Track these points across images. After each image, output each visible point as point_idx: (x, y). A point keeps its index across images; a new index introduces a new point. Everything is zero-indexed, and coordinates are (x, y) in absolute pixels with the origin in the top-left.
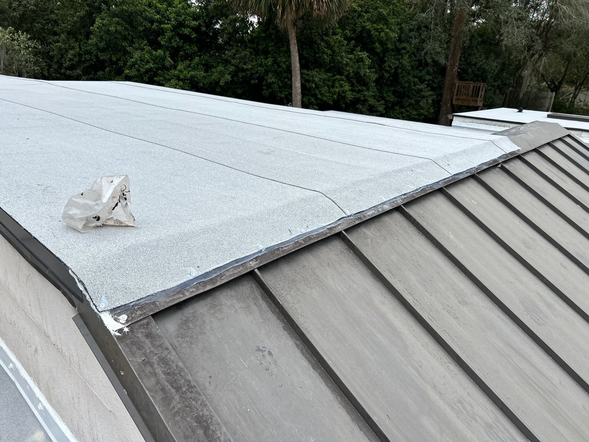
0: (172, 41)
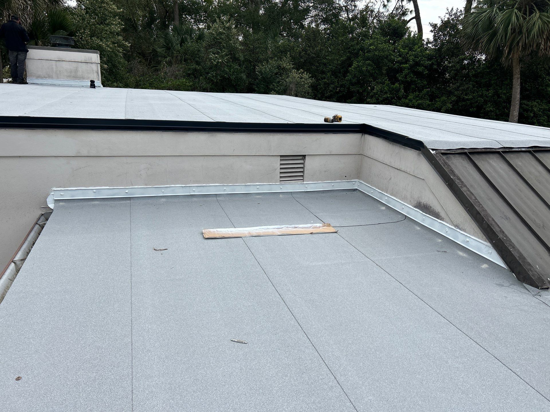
0: (408, 77)
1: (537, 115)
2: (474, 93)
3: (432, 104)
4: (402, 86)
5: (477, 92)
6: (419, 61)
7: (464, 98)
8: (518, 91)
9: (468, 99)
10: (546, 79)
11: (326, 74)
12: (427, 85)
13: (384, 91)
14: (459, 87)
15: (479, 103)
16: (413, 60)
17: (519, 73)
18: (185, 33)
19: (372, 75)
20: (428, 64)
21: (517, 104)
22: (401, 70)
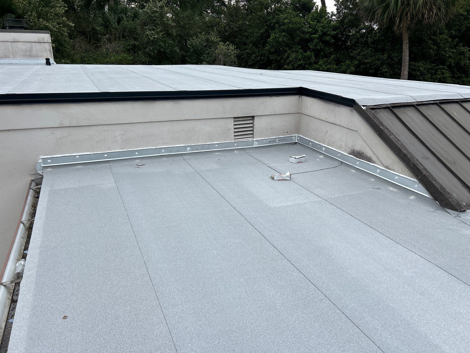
1: (422, 73)
2: (372, 57)
3: (339, 68)
4: (313, 53)
5: (375, 57)
6: (326, 31)
7: (364, 61)
8: (407, 54)
9: (368, 63)
10: (428, 43)
11: (248, 45)
12: (333, 52)
13: (298, 58)
14: (360, 53)
15: (377, 65)
16: (322, 31)
17: (408, 39)
18: (121, 13)
19: (287, 45)
20: (334, 33)
21: (407, 65)
22: (311, 40)
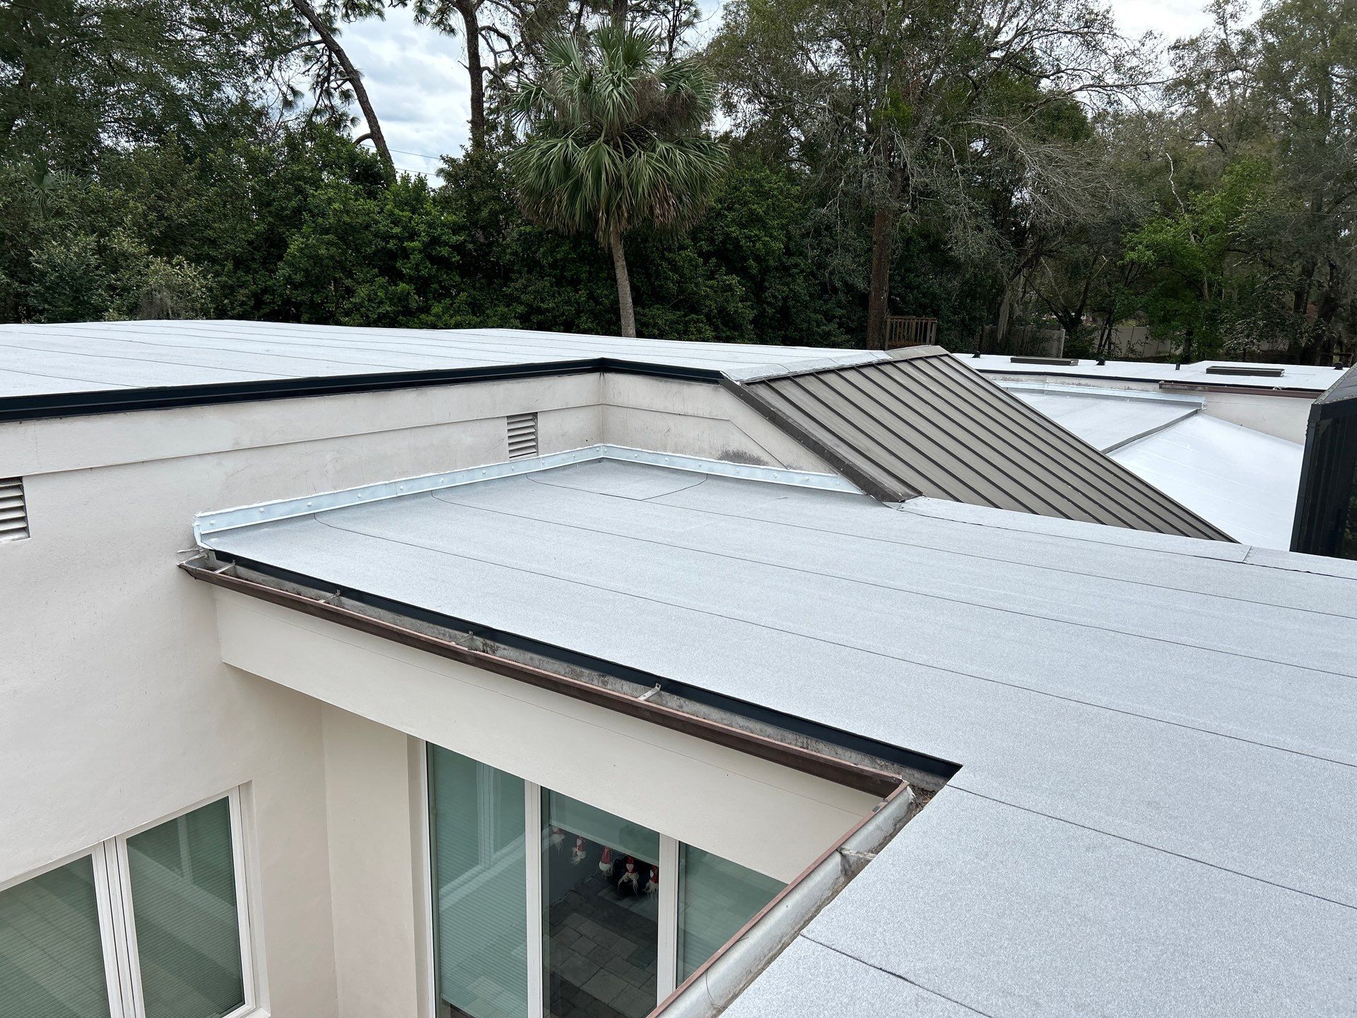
0: (421, 268)
2: (554, 297)
4: (413, 286)
5: (561, 296)
6: (438, 235)
8: (628, 290)
10: (662, 267)
13: (375, 299)
14: (525, 286)
17: (623, 258)
20: (457, 241)
22: (404, 254)
